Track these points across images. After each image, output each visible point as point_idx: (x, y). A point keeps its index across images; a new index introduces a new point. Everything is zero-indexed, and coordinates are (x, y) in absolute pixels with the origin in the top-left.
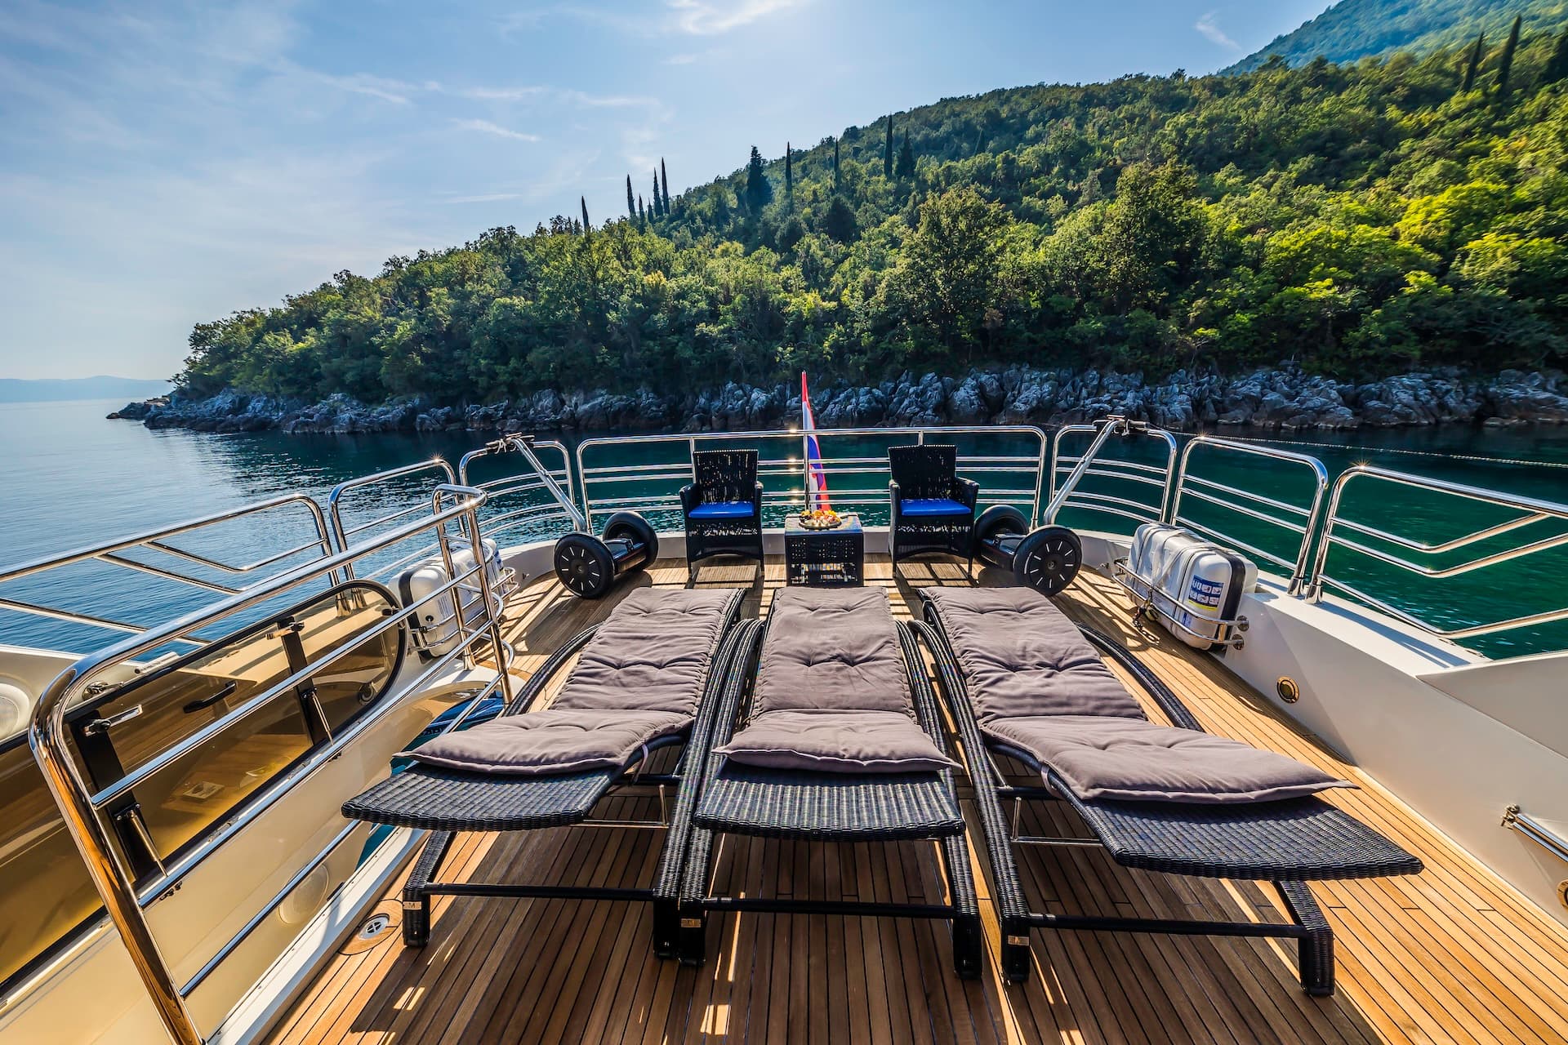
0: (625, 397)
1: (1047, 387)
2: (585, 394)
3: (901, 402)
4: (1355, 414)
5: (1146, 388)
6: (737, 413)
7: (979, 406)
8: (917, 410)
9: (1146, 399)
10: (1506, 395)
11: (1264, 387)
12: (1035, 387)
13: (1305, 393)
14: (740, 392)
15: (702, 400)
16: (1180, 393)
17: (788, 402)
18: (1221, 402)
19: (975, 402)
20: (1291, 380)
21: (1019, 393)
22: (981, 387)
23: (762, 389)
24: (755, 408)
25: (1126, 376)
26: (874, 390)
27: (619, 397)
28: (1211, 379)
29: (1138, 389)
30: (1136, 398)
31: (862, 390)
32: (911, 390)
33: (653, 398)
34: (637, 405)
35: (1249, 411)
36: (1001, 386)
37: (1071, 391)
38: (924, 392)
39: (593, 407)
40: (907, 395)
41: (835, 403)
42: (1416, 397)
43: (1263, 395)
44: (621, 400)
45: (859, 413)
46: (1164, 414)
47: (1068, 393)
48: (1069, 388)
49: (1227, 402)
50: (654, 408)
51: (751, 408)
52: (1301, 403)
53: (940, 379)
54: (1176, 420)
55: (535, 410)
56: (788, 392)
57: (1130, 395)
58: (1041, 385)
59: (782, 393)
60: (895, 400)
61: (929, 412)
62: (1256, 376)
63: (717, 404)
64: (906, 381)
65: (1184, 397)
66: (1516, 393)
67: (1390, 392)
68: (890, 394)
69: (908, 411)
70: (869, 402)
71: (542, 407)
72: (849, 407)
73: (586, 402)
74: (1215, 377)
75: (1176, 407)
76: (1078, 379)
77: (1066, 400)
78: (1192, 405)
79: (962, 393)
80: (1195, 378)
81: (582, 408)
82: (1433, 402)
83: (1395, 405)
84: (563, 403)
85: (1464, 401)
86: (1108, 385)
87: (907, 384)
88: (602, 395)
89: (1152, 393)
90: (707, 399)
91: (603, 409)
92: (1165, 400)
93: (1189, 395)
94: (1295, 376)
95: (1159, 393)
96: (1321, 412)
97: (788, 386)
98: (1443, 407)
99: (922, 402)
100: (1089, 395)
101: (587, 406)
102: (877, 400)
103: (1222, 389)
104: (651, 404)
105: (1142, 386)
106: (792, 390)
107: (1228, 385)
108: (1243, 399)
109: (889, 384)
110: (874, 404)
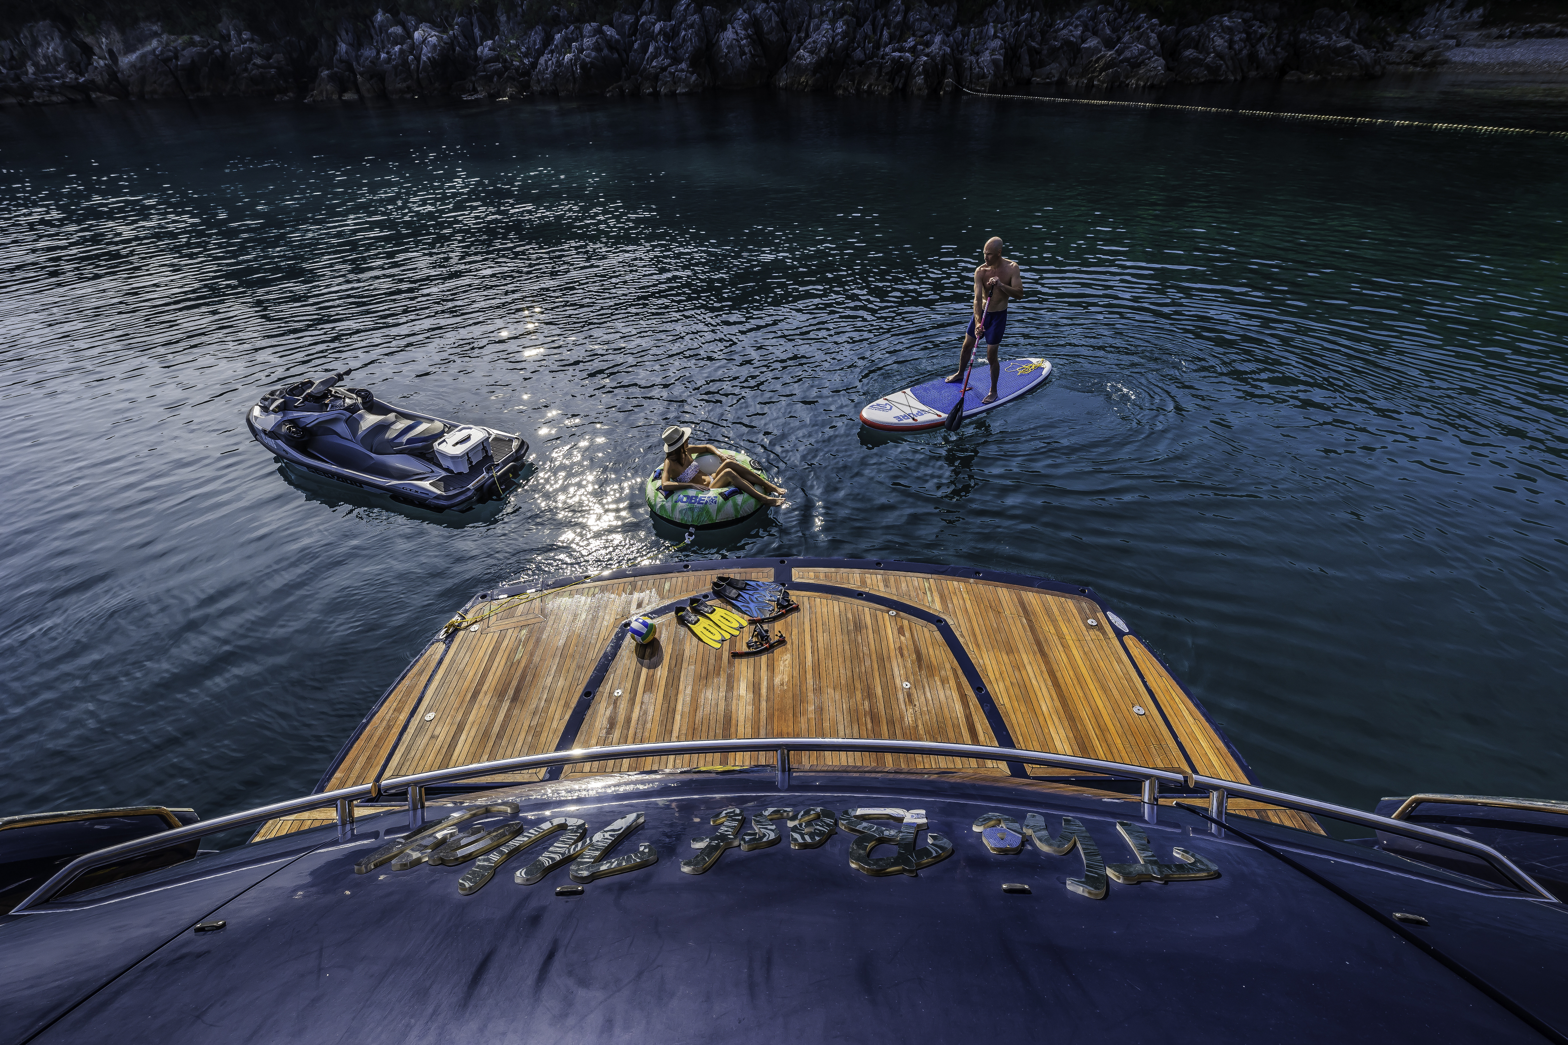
0: (197, 38)
1: (840, 27)
2: (122, 31)
3: (644, 48)
4: (1168, 68)
5: (959, 29)
6: (395, 67)
7: (753, 56)
8: (667, 62)
9: (958, 47)
10: (1313, 43)
11: (1086, 28)
12: (826, 26)
13: (1126, 38)
14: (397, 30)
15: (343, 47)
16: (995, 36)
17: (479, 49)
18: (1038, 52)
19: (747, 50)
20: (1115, 19)
21: (807, 36)
22: (755, 23)
23: (434, 25)
24: (424, 58)
25: (936, 9)
26: (605, 28)
27: (186, 37)
28: (1033, 16)
29: (949, 31)
30: (943, 42)
31: (588, 28)
32: (657, 27)
33: (252, 40)
34: (225, 55)
35: (1065, 64)
36: (783, 24)
37: (870, 32)
38: (675, 31)
39: (143, 57)
40: (653, 37)
41: (552, 52)
42: (1231, 43)
43: (1084, 41)
44: (192, 43)
45: (584, 66)
46: (971, 67)
47: (866, 36)
48: (867, 28)
49: (1045, 52)
50: (258, 61)
51: (418, 59)
52: (1119, 52)
53: (699, 10)
54: (984, 76)
55: (36, 64)
56: (477, 32)
57: (938, 39)
58: (833, 22)
59: (467, 32)
60: (636, 46)
61: (683, 66)
62: (1081, 12)
63: (368, 53)
64: (650, 13)
65: (997, 43)
66: (1322, 40)
67: (1208, 36)
68: (630, 36)
69: (654, 64)
70: (597, 48)
71: (46, 57)
72: (568, 56)
73: (129, 49)
74: (1038, 14)
75: (986, 57)
76: (879, 13)
77: (864, 49)
78: (1006, 55)
79: (729, 35)
80: (1015, 14)
81: (127, 60)
82: (1245, 52)
83: (1209, 54)
84: (88, 51)
85: (1273, 52)
86: (914, 22)
87: (653, 17)
88: (156, 34)
89: (964, 37)
90: (350, 44)
91: (164, 60)
92: (976, 49)
93: (1004, 39)
94: (1120, 12)
95: (972, 36)
96: (1135, 64)
97: (475, 19)
98: (1253, 57)
99: (675, 49)
100: (892, 38)
101: (133, 57)
102: (611, 45)
103: (1043, 33)
104: (251, 53)
105: (954, 27)
106: (483, 28)
107: (1051, 26)
108: (1062, 47)
109: (626, 17)
110: (606, 51)
